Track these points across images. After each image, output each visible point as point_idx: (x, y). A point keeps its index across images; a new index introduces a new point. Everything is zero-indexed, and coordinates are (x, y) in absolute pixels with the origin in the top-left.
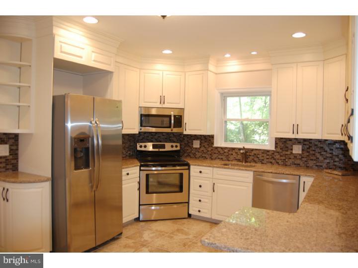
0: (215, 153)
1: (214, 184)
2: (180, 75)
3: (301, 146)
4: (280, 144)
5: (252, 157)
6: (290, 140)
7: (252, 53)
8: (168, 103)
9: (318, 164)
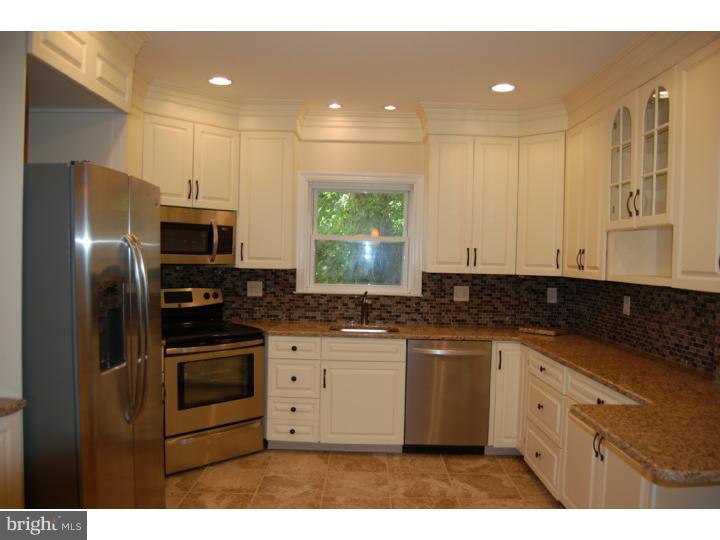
0: (298, 307)
1: (325, 371)
2: (230, 137)
3: (467, 288)
4: (431, 284)
5: (378, 312)
6: (449, 276)
7: (386, 108)
8: (205, 198)
9: (496, 319)
